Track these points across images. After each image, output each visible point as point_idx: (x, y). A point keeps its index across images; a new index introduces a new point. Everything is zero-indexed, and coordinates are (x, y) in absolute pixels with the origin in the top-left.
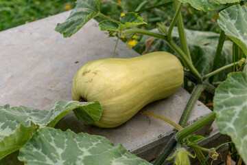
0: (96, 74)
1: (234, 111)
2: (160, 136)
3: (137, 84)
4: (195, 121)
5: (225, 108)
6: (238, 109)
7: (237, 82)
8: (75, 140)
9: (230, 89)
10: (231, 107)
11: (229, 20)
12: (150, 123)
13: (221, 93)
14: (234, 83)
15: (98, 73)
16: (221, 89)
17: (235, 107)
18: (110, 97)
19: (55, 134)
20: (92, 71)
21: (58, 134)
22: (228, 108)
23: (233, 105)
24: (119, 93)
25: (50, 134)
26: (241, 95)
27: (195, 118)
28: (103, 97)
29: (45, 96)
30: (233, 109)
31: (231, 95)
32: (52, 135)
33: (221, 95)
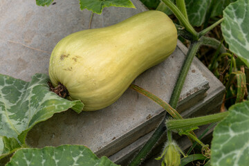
0: (75, 60)
1: (234, 157)
2: (149, 116)
3: (124, 67)
4: (187, 94)
5: (224, 156)
6: (238, 153)
7: (239, 113)
8: (54, 157)
9: (231, 125)
10: (231, 153)
11: (235, 20)
12: (138, 97)
13: (221, 131)
14: (235, 117)
15: (78, 60)
16: (221, 127)
17: (236, 152)
18: (93, 89)
19: (31, 156)
20: (71, 57)
21: (34, 155)
22: (228, 155)
23: (233, 149)
24: (102, 84)
25: (25, 158)
26: (243, 133)
27: (188, 91)
28: (85, 89)
29: (19, 56)
30: (234, 154)
31: (232, 134)
32: (28, 159)
33: (220, 134)
